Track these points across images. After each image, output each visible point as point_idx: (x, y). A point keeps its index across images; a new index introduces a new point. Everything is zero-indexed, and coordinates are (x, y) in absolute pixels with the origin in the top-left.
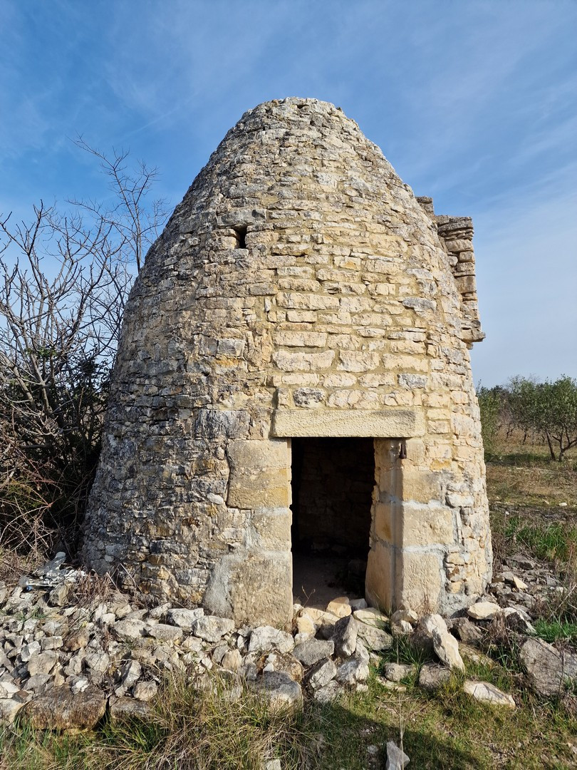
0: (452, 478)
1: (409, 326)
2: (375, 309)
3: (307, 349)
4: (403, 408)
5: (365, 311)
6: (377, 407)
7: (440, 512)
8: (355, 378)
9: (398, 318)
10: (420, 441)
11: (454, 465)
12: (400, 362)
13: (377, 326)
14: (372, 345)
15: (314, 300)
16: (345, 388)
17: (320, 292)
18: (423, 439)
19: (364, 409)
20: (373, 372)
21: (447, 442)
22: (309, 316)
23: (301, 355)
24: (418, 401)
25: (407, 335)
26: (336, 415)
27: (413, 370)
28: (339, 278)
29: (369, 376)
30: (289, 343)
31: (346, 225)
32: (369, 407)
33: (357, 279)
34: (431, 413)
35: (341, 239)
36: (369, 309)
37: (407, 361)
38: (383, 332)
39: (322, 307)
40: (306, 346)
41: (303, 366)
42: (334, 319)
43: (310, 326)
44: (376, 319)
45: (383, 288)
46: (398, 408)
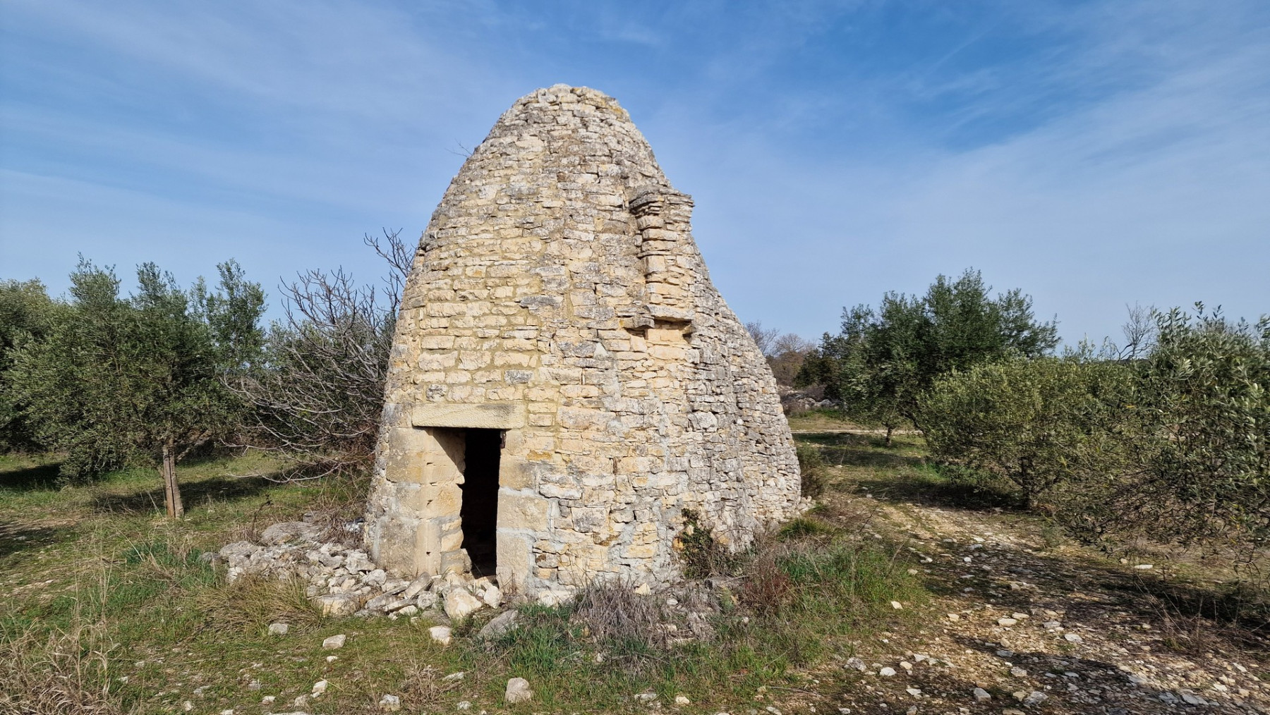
0: (551, 470)
1: (521, 325)
2: (493, 311)
3: (441, 351)
4: (503, 402)
5: (484, 314)
6: (483, 400)
7: (532, 500)
8: (469, 375)
9: (512, 319)
10: (519, 432)
11: (557, 458)
12: (507, 359)
13: (492, 327)
14: (486, 345)
15: (447, 308)
16: (461, 384)
17: (453, 300)
18: (522, 430)
19: (471, 403)
20: (484, 369)
21: (551, 434)
22: (444, 322)
23: (437, 356)
24: (519, 395)
25: (516, 334)
26: (452, 407)
27: (520, 366)
28: (467, 287)
29: (480, 373)
30: (428, 347)
31: (484, 235)
32: (476, 401)
33: (481, 286)
34: (532, 407)
35: (476, 250)
36: (488, 312)
37: (516, 358)
38: (497, 332)
39: (454, 313)
40: (439, 349)
41: (435, 366)
42: (459, 324)
43: (443, 331)
44: (491, 321)
45: (502, 292)
46: (499, 402)
